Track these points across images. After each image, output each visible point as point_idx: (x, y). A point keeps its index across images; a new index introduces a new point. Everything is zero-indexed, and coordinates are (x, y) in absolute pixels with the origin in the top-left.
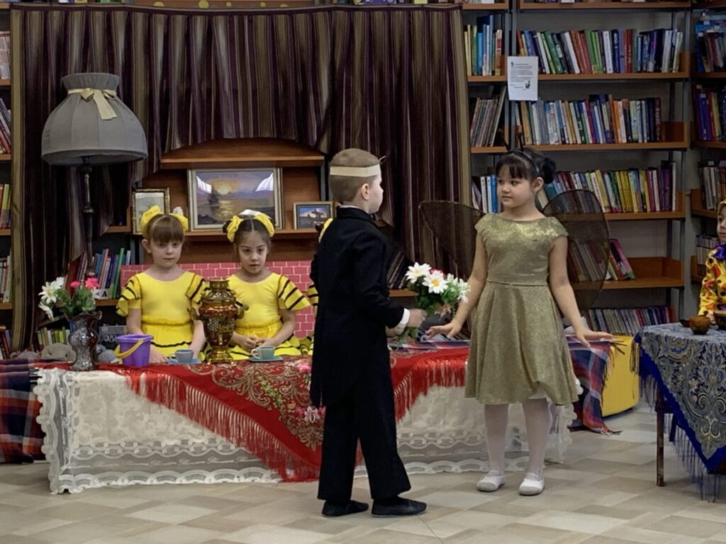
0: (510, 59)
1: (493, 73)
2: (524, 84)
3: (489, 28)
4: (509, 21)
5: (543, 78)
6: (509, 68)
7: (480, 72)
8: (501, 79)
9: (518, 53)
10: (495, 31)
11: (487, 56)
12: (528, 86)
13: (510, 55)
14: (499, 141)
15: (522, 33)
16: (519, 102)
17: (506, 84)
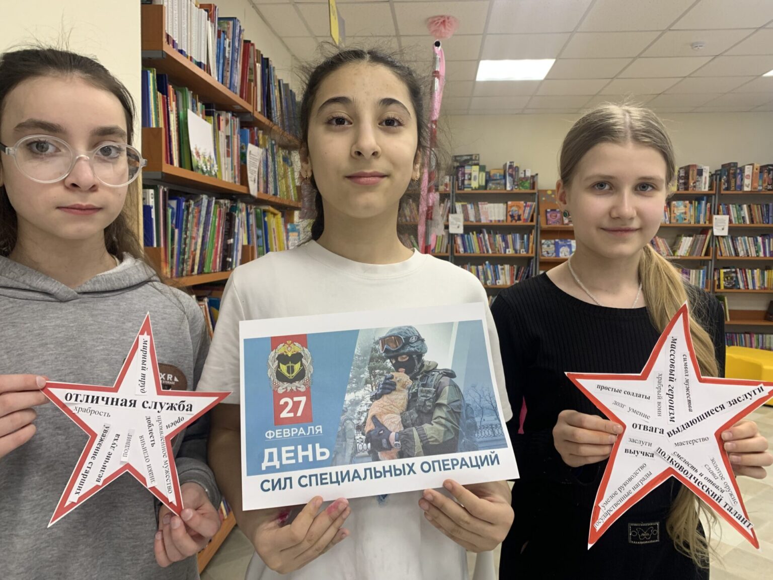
0: (715, 217)
1: (705, 223)
2: (721, 228)
3: (703, 202)
4: (715, 200)
5: (731, 225)
6: (714, 221)
7: (699, 222)
8: (710, 225)
9: (718, 214)
10: (706, 204)
11: (702, 216)
12: (723, 229)
13: (714, 214)
14: (707, 254)
15: (720, 205)
16: (717, 237)
17: (712, 228)
